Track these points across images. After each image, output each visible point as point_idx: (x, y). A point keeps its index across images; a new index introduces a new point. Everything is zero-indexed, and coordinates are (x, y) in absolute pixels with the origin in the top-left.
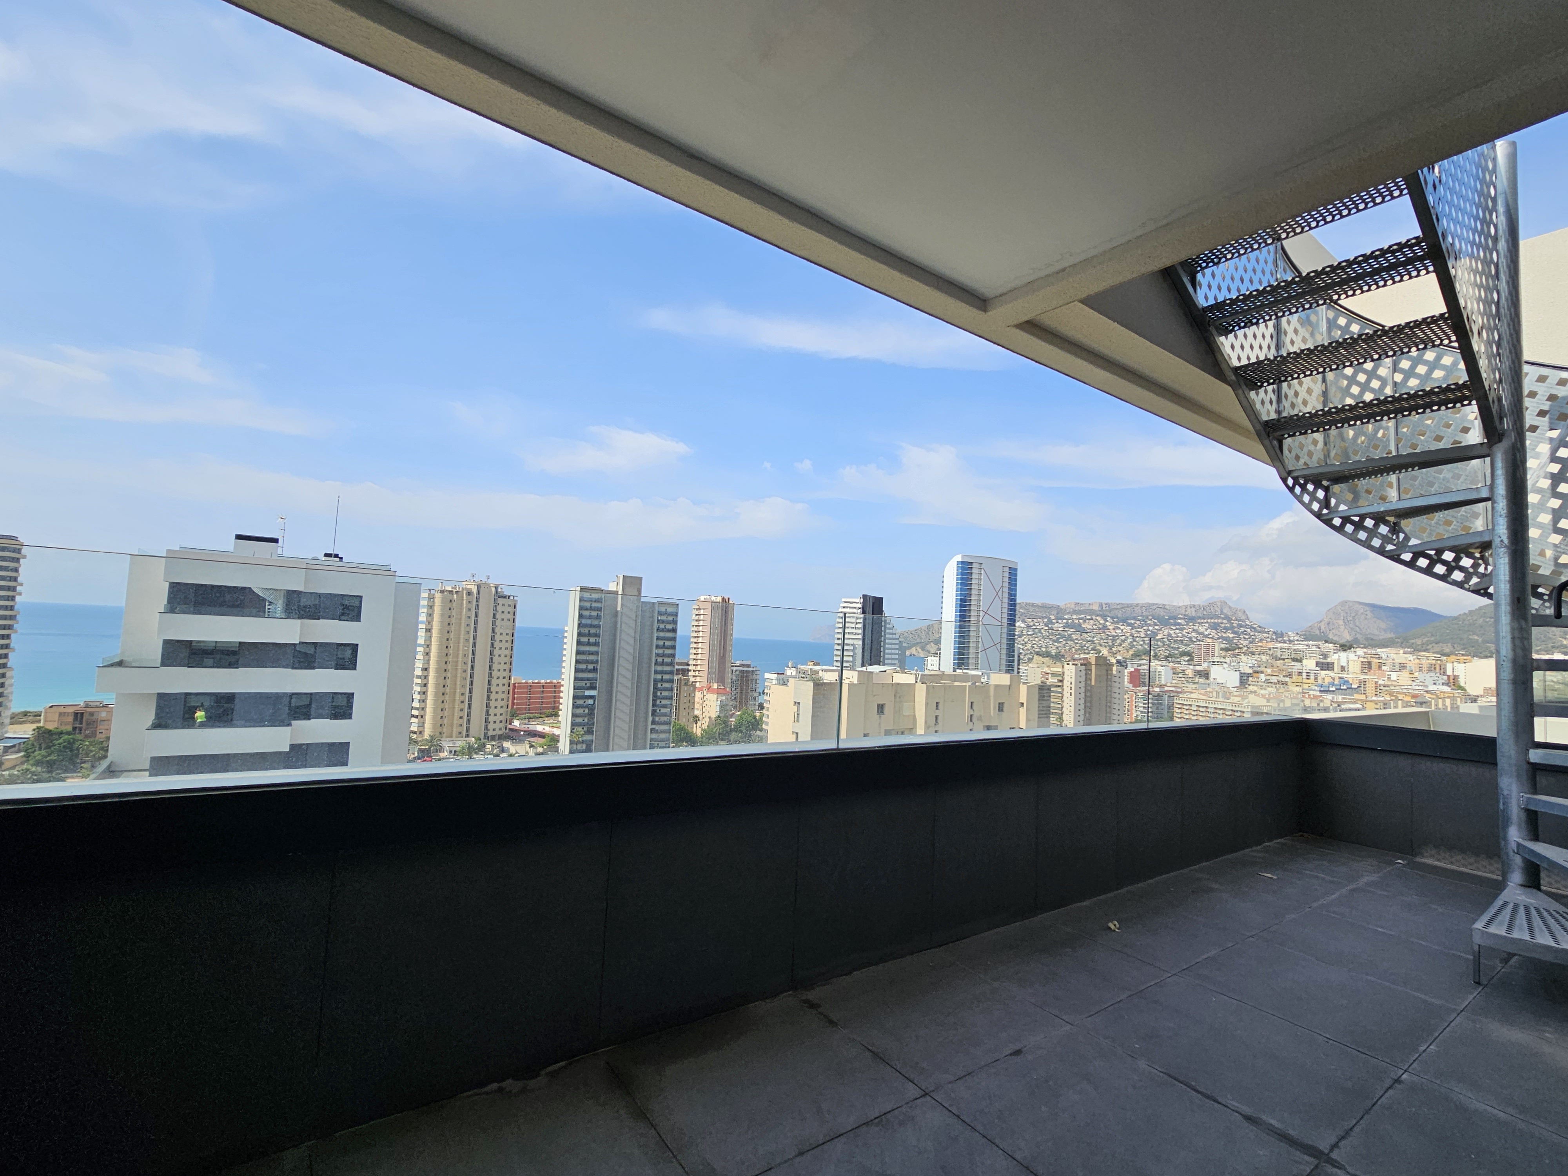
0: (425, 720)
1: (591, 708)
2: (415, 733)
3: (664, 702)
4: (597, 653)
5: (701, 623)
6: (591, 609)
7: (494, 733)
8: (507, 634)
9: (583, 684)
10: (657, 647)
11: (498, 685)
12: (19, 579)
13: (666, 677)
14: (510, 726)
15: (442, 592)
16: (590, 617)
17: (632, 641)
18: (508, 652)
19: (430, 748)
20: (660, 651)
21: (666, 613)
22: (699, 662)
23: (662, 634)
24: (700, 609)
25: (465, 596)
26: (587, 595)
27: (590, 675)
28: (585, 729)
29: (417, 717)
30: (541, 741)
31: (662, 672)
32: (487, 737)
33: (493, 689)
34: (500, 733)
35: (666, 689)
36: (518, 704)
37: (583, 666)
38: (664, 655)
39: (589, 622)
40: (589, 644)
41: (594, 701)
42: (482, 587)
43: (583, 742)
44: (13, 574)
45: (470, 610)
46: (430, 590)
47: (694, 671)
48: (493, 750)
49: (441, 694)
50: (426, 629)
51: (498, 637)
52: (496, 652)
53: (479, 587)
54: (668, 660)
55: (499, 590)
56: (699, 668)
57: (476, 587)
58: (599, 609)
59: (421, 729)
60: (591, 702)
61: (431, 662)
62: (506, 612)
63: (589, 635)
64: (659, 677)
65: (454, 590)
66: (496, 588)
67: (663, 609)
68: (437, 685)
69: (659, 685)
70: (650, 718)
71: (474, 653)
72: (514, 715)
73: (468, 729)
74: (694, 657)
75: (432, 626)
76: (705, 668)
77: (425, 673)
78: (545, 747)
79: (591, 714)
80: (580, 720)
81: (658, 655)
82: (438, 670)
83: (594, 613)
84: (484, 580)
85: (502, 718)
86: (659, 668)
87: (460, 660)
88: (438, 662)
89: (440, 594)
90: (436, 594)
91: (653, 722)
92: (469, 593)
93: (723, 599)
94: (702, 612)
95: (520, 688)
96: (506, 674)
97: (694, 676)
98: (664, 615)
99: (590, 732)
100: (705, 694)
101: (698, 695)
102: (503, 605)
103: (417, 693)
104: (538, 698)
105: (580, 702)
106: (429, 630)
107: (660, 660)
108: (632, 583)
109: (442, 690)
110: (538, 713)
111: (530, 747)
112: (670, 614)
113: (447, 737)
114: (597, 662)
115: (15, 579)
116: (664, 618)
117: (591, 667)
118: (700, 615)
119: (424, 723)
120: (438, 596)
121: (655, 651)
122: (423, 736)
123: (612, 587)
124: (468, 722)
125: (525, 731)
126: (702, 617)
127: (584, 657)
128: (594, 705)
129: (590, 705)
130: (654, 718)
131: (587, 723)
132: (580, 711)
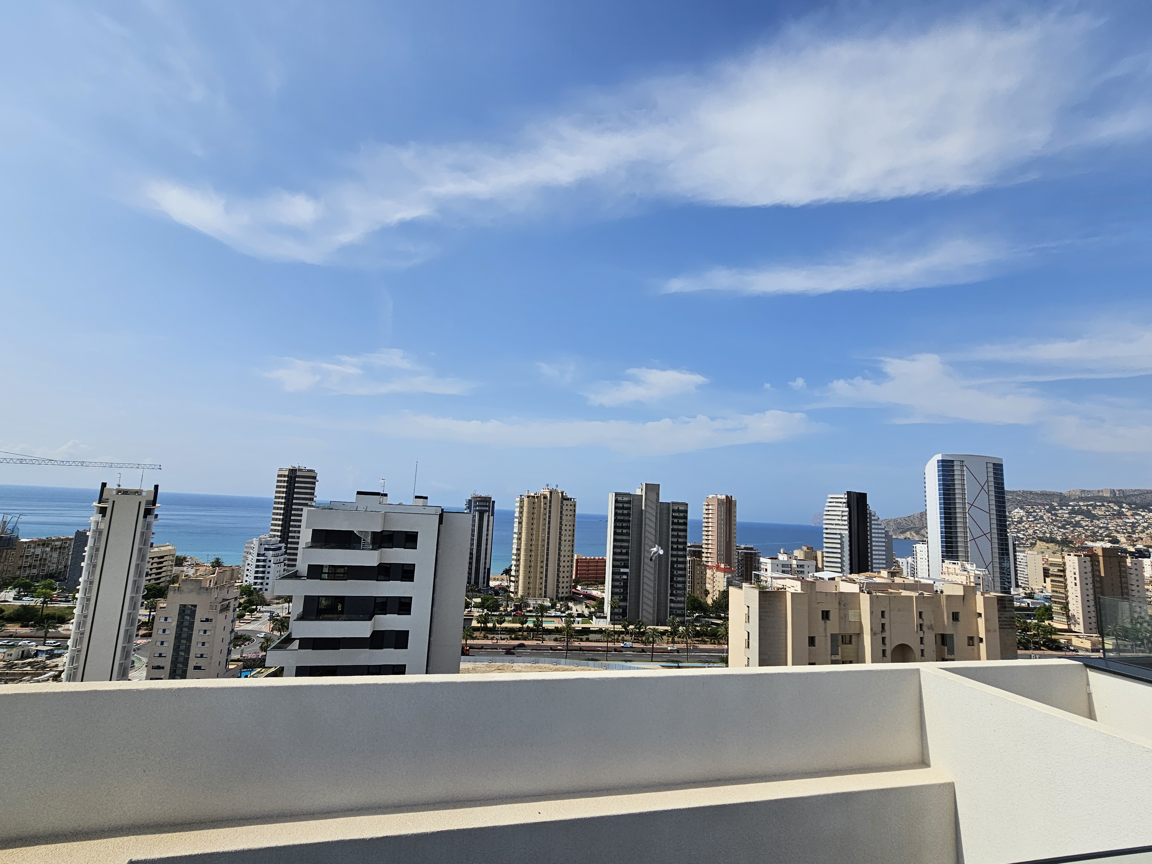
0: (518, 584)
1: (626, 581)
2: (512, 592)
3: (679, 579)
4: (628, 541)
5: (710, 516)
6: (623, 508)
7: (563, 595)
8: (570, 526)
9: (618, 563)
10: (673, 536)
11: (564, 561)
12: (315, 494)
13: (680, 559)
14: (573, 590)
15: (528, 497)
16: (623, 514)
17: (653, 532)
18: (570, 538)
19: (521, 604)
20: (675, 540)
21: (679, 511)
22: (710, 546)
23: (676, 527)
24: (709, 505)
25: (542, 499)
26: (620, 499)
27: (624, 557)
28: (622, 597)
29: (514, 582)
30: (593, 603)
31: (677, 556)
32: (557, 598)
33: (562, 564)
34: (567, 595)
35: (680, 569)
36: (580, 574)
37: (619, 551)
38: (678, 543)
39: (622, 518)
40: (622, 534)
41: (628, 577)
42: (553, 493)
43: (620, 607)
44: (312, 491)
45: (545, 509)
46: (521, 496)
47: (707, 553)
48: (561, 608)
49: (528, 566)
50: (519, 522)
51: (563, 527)
52: (563, 538)
53: (551, 493)
54: (681, 546)
55: (564, 494)
56: (710, 551)
57: (549, 493)
58: (629, 508)
59: (516, 590)
60: (625, 577)
61: (522, 545)
62: (569, 510)
63: (622, 527)
64: (675, 559)
65: (536, 496)
66: (562, 493)
67: (676, 508)
68: (526, 560)
69: (675, 566)
70: (669, 591)
71: (548, 539)
72: (577, 582)
73: (545, 592)
74: (706, 542)
75: (522, 520)
76: (715, 551)
77: (519, 552)
78: (596, 608)
79: (625, 587)
80: (617, 590)
81: (672, 543)
82: (526, 550)
83: (625, 512)
84: (555, 488)
85: (568, 585)
86: (675, 553)
87: (540, 543)
88: (526, 545)
89: (527, 498)
90: (525, 498)
91: (672, 595)
92: (545, 497)
93: (727, 497)
94: (710, 507)
95: (581, 562)
96: (570, 554)
97: (706, 557)
98: (676, 512)
99: (625, 600)
100: (715, 572)
101: (709, 572)
102: (567, 505)
103: (513, 565)
104: (594, 570)
105: (617, 577)
106: (520, 523)
107: (675, 546)
108: (653, 489)
109: (529, 564)
110: (593, 581)
111: (586, 607)
112: (682, 511)
113: (532, 597)
114: (628, 547)
115: (313, 494)
116: (677, 514)
117: (624, 551)
118: (709, 509)
119: (518, 586)
120: (526, 499)
121: (671, 539)
122: (517, 596)
123: (638, 492)
124: (546, 587)
125: (583, 595)
126: (710, 511)
127: (619, 544)
128: (627, 579)
129: (624, 579)
130: (672, 591)
131: (623, 593)
132: (617, 584)
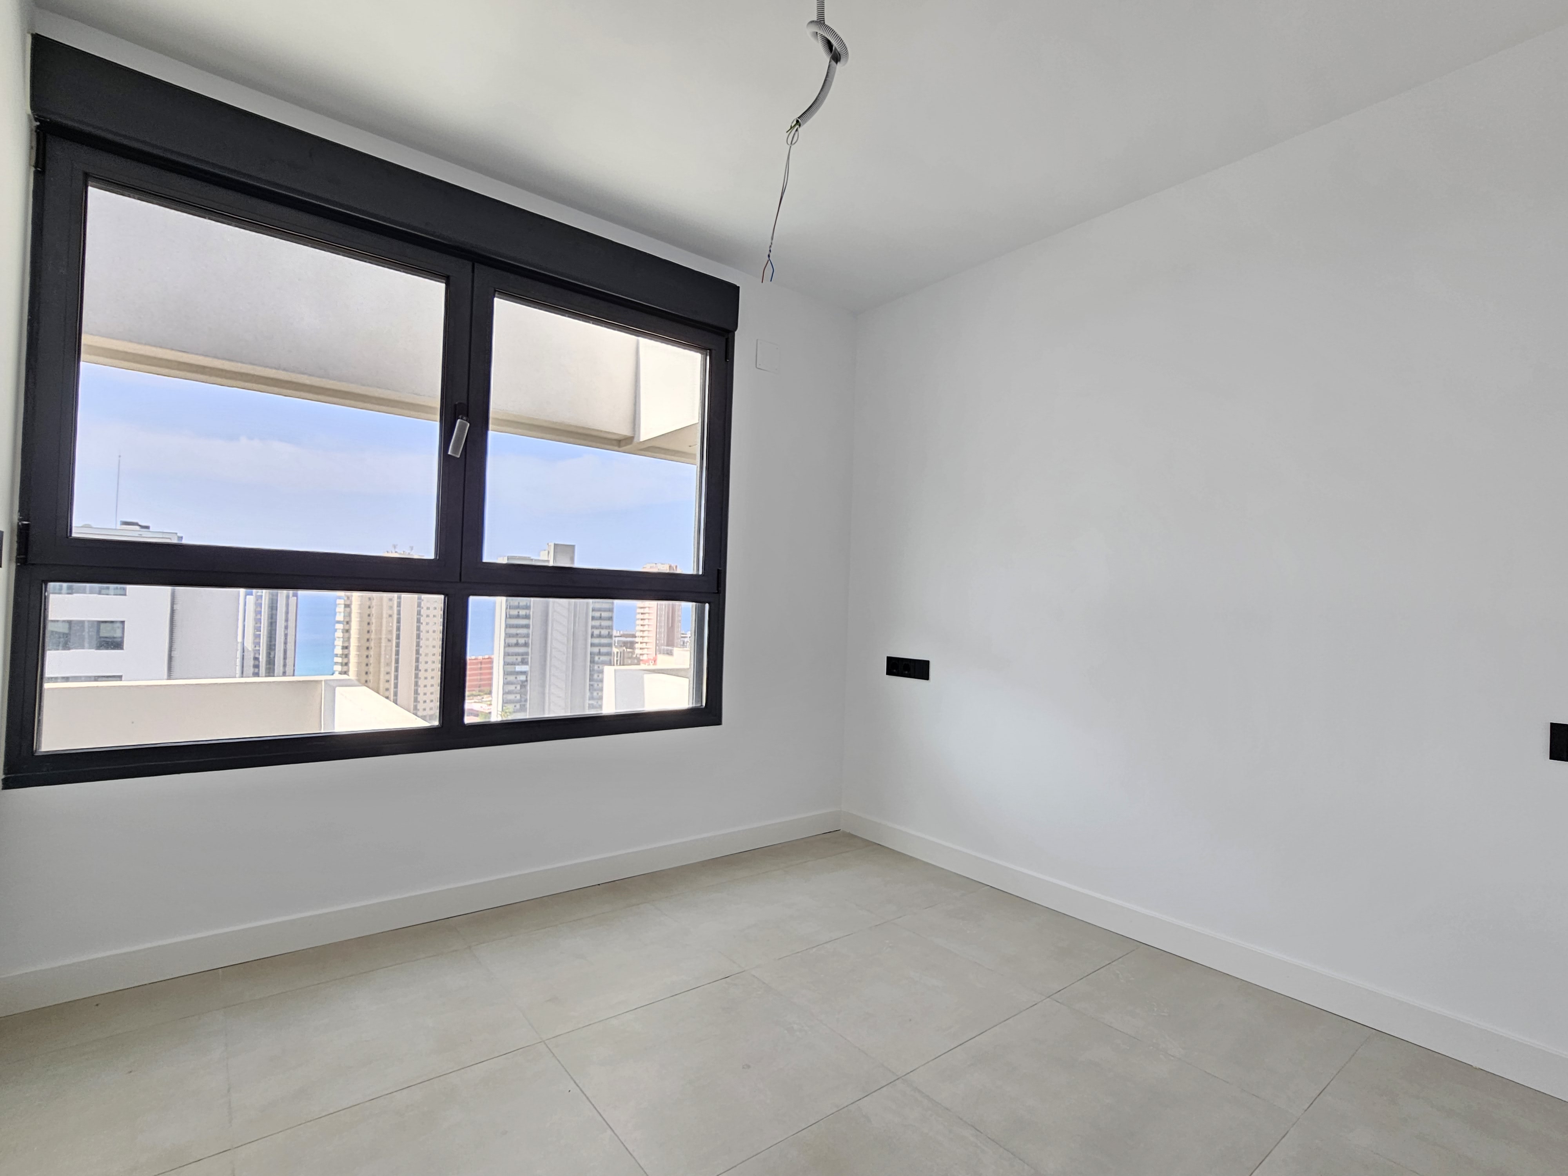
1: (524, 684)
4: (527, 626)
7: (425, 713)
8: (435, 608)
9: (513, 659)
10: (593, 618)
11: (427, 662)
13: (604, 650)
17: (565, 613)
20: (597, 623)
22: (643, 634)
23: (598, 605)
27: (521, 650)
28: (518, 706)
31: (600, 645)
33: (422, 666)
37: (513, 641)
38: (600, 627)
40: (519, 617)
41: (527, 677)
47: (638, 643)
50: (345, 605)
51: (424, 612)
52: (423, 627)
54: (604, 632)
56: (646, 640)
60: (523, 678)
61: (352, 639)
64: (596, 650)
68: (359, 664)
69: (596, 658)
70: (588, 694)
71: (398, 629)
74: (640, 628)
75: (351, 602)
76: (653, 641)
77: (346, 651)
79: (523, 690)
80: (511, 697)
81: (593, 627)
82: (359, 648)
86: (596, 641)
87: (384, 636)
88: (359, 640)
91: (592, 698)
105: (511, 678)
106: (348, 606)
107: (596, 632)
108: (566, 553)
114: (527, 636)
121: (591, 623)
123: (544, 557)
127: (513, 631)
128: (527, 681)
129: (523, 682)
130: (592, 693)
131: (520, 701)
132: (512, 688)
